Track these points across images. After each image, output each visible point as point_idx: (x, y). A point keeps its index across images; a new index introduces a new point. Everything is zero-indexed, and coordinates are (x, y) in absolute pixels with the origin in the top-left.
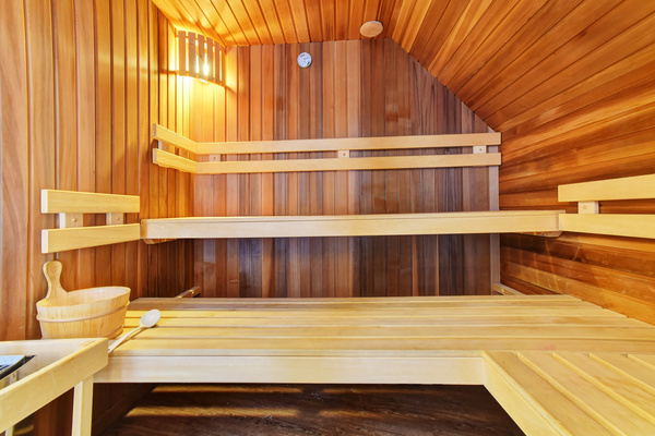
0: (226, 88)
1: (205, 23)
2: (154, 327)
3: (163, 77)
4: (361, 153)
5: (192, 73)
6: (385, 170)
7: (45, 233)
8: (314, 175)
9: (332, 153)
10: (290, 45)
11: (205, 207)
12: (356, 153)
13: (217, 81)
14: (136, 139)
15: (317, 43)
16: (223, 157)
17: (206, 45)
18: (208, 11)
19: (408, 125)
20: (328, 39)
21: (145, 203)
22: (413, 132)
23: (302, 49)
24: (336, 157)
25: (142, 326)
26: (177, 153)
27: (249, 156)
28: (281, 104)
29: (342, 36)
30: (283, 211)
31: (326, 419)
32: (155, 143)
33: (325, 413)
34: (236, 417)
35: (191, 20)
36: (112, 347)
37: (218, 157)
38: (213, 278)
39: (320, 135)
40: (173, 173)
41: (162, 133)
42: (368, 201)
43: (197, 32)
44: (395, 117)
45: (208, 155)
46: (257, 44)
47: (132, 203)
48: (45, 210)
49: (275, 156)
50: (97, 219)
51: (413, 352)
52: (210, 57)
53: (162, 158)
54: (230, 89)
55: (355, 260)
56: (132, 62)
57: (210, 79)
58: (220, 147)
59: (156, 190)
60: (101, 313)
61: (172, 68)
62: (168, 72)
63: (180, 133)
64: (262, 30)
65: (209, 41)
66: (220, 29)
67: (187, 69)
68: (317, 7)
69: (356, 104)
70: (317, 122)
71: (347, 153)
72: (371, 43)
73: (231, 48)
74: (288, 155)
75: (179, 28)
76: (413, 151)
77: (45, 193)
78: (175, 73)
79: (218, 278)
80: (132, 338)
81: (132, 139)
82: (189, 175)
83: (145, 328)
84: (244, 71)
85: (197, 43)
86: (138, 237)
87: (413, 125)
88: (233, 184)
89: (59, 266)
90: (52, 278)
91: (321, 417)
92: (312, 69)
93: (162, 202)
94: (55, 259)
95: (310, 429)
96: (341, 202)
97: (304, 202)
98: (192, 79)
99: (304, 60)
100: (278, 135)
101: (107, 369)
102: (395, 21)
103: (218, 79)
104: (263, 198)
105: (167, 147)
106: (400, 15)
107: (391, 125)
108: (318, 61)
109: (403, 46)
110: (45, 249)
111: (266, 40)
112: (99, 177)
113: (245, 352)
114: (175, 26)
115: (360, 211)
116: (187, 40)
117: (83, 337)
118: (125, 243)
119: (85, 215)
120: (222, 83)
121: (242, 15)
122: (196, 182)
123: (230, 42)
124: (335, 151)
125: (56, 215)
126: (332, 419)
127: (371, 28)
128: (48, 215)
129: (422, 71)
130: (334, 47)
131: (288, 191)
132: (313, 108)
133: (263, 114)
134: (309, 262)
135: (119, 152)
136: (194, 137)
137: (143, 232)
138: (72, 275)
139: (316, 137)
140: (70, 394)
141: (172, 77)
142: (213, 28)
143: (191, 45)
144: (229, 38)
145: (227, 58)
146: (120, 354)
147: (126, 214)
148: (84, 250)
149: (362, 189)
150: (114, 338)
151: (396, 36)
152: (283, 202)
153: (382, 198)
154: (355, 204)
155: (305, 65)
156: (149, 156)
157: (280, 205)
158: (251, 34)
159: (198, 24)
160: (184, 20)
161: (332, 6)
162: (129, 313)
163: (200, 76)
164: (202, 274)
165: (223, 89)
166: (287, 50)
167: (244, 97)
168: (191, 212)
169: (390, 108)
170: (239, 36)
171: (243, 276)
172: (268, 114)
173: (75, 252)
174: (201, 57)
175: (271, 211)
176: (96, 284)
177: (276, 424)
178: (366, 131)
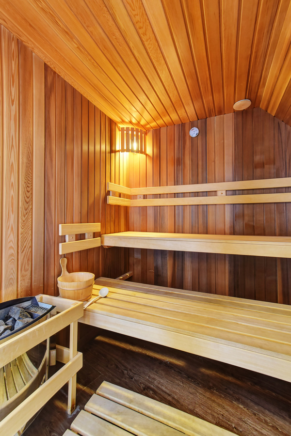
0: (146, 155)
1: (134, 121)
2: (105, 297)
3: (113, 154)
4: (234, 192)
5: (128, 150)
6: (253, 204)
7: (60, 245)
8: (201, 207)
9: (214, 193)
10: (185, 123)
11: (135, 226)
12: (231, 192)
13: (141, 152)
14: (99, 192)
15: (202, 120)
16: (145, 197)
17: (135, 132)
18: (135, 114)
19: (273, 171)
20: (210, 116)
21: (103, 226)
22: (278, 176)
23: (192, 125)
24: (216, 195)
25: (100, 296)
26: (120, 197)
27: (159, 196)
28: (179, 162)
29: (220, 112)
30: (181, 230)
31: (203, 374)
32: (108, 193)
33: (203, 370)
34: (149, 356)
35: (127, 121)
36: (86, 306)
37: (142, 197)
38: (139, 268)
39: (205, 181)
40: (118, 207)
41: (112, 187)
42: (239, 226)
43: (130, 126)
44: (262, 165)
45: (137, 195)
46: (164, 126)
47: (97, 227)
48: (60, 234)
49: (176, 195)
50: (81, 237)
51: (259, 350)
52: (137, 139)
53: (112, 200)
54: (149, 156)
55: (230, 266)
56: (98, 148)
57: (138, 152)
58: (143, 191)
59: (109, 218)
60: (81, 288)
61: (117, 149)
62: (115, 152)
63: (121, 185)
64: (167, 119)
65: (137, 130)
66: (143, 122)
67: (125, 148)
68: (201, 100)
69: (231, 158)
70: (202, 172)
71: (224, 192)
72: (242, 114)
73: (149, 131)
74: (184, 195)
75: (121, 126)
76: (278, 190)
77: (60, 226)
78: (119, 151)
79: (142, 269)
80: (95, 302)
81: (97, 192)
82: (126, 208)
83: (101, 298)
84: (157, 144)
85: (130, 132)
86: (99, 245)
87: (278, 170)
88: (150, 213)
89: (66, 260)
90: (63, 266)
91: (200, 372)
92: (200, 137)
93: (112, 224)
94: (65, 257)
95: (192, 378)
96: (220, 226)
97: (194, 225)
98: (128, 153)
99: (194, 132)
100: (177, 181)
101: (84, 317)
102: (261, 96)
103: (142, 151)
104: (169, 222)
105: (114, 194)
106: (265, 92)
107: (258, 171)
108: (204, 132)
109: (269, 111)
110: (60, 253)
111: (170, 124)
112: (82, 215)
113: (148, 323)
114: (119, 125)
115: (234, 232)
116: (125, 132)
117: (74, 300)
118: (94, 248)
119: (76, 235)
120: (145, 153)
121: (154, 113)
122: (130, 211)
123: (149, 128)
124: (215, 191)
125: (65, 236)
126: (208, 376)
127: (242, 104)
128: (62, 236)
129: (286, 128)
130: (215, 120)
131: (183, 217)
132: (200, 163)
133: (168, 169)
134: (197, 265)
135: (91, 200)
136: (129, 185)
137: (102, 242)
138: (71, 264)
139: (202, 183)
140: (68, 327)
141: (117, 154)
142: (139, 122)
143: (127, 134)
144: (148, 126)
145: (147, 137)
146: (89, 311)
147: (94, 233)
148: (75, 252)
149: (236, 217)
150: (87, 301)
151: (263, 106)
152: (181, 224)
153: (251, 223)
154: (230, 227)
155: (194, 136)
156: (105, 199)
157: (179, 226)
158: (160, 122)
159: (131, 122)
160: (123, 122)
161: (211, 98)
162: (95, 286)
163: (132, 151)
164: (134, 265)
165: (145, 156)
166: (182, 127)
167: (157, 159)
168: (128, 229)
169: (257, 158)
170: (153, 124)
171: (156, 268)
172: (171, 169)
173: (72, 253)
174: (133, 140)
175: (173, 230)
176: (81, 270)
177: (171, 368)
178: (238, 176)
